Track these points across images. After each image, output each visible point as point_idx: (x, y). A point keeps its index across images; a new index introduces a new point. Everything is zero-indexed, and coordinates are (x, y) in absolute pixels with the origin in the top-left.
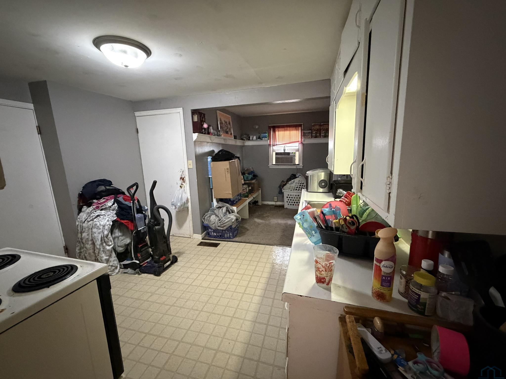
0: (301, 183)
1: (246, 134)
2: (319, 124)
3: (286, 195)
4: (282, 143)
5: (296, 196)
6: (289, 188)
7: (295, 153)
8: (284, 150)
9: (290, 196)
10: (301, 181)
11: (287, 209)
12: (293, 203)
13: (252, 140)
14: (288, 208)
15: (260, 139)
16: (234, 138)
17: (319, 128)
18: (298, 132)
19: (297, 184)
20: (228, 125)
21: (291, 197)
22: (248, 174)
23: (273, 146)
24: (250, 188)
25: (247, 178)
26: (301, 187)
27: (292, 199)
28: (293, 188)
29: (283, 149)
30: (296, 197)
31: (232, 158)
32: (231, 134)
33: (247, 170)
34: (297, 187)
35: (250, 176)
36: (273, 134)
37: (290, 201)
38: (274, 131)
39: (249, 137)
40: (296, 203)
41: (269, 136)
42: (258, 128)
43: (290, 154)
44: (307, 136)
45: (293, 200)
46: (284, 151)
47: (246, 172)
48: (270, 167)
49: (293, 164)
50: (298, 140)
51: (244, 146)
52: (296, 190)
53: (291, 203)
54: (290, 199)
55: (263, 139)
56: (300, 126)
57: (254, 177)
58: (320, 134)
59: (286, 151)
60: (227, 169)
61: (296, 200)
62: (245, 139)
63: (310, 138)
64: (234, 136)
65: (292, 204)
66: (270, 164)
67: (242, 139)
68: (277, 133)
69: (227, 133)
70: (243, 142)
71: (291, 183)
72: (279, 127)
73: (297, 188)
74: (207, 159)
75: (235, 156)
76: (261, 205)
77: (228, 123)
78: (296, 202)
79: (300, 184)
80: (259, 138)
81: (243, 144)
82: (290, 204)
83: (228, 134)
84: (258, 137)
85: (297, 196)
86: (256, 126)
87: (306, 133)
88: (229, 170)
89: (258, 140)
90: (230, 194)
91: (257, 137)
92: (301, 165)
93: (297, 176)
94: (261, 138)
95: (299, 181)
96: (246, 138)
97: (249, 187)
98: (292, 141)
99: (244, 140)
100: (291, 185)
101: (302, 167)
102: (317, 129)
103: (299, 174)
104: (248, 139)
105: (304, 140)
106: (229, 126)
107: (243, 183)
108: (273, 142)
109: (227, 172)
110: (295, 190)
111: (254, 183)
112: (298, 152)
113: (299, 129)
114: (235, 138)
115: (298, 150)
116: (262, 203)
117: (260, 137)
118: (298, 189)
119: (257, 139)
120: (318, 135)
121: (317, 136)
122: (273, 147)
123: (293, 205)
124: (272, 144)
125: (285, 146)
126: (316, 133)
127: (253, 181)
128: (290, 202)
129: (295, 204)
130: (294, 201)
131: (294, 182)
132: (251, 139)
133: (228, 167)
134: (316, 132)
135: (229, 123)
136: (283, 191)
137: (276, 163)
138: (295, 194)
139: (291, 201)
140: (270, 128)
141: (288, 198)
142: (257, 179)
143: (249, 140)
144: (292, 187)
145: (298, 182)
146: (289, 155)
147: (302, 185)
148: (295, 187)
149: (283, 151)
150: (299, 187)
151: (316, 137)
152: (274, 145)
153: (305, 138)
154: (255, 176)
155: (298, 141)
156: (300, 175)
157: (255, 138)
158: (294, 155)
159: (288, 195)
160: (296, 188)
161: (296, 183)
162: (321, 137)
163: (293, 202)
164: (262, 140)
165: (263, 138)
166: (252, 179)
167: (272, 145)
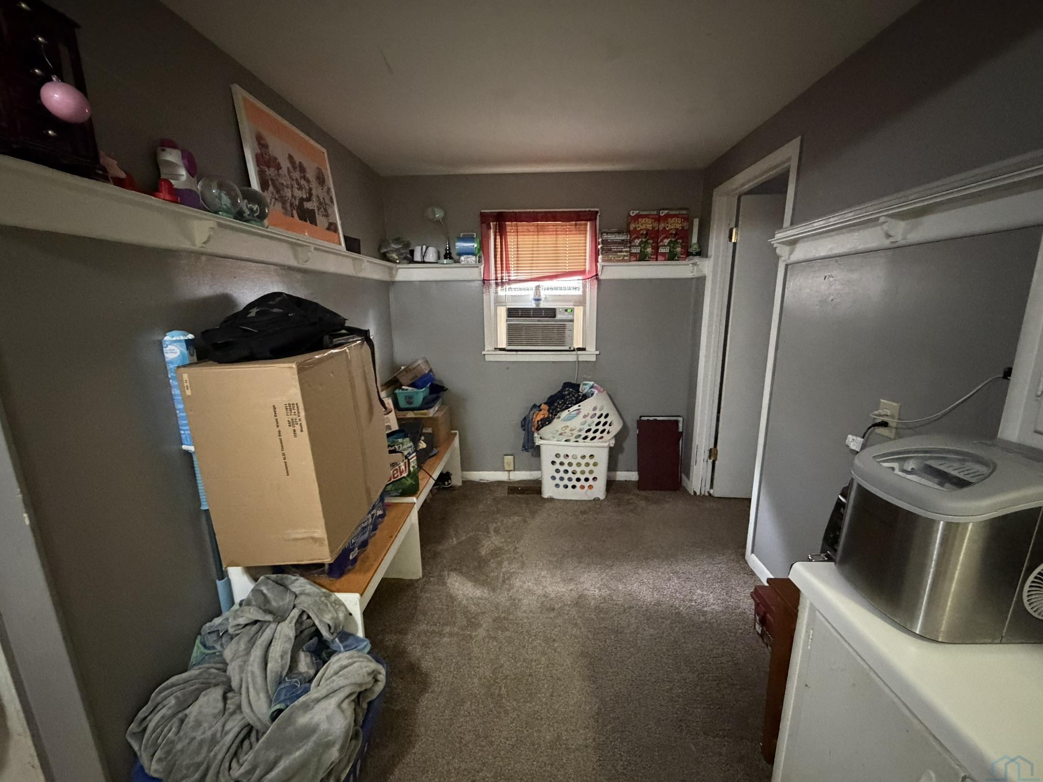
0: (602, 415)
1: (397, 240)
2: (652, 213)
3: (547, 455)
4: (529, 277)
5: (583, 457)
6: (561, 434)
7: (572, 310)
8: (538, 300)
9: (562, 459)
10: (599, 407)
11: (551, 499)
12: (574, 482)
13: (424, 262)
14: (556, 497)
15: (451, 258)
16: (349, 248)
17: (653, 228)
18: (581, 237)
19: (589, 419)
20: (314, 184)
21: (566, 461)
22: (412, 385)
23: (497, 284)
24: (423, 445)
25: (409, 399)
26: (601, 428)
27: (570, 469)
28: (576, 433)
29: (531, 294)
30: (583, 462)
31: (326, 338)
32: (332, 227)
33: (407, 370)
34: (589, 430)
35: (420, 395)
36: (498, 243)
37: (562, 474)
38: (501, 232)
39: (412, 252)
40: (582, 482)
41: (483, 247)
42: (444, 219)
43: (558, 312)
44: (616, 252)
45: (574, 473)
46: (537, 305)
47: (403, 380)
48: (488, 358)
49: (567, 348)
50: (581, 268)
51: (392, 283)
52: (586, 438)
53: (566, 482)
54: (562, 469)
55: (462, 258)
56: (591, 217)
57: (434, 396)
58: (656, 248)
59: (543, 305)
60: (290, 407)
61: (583, 472)
62: (395, 256)
63: (623, 260)
64: (346, 238)
65: (570, 486)
66: (488, 347)
67: (384, 257)
68: (511, 239)
69: (307, 216)
70: (391, 269)
71: (570, 418)
72: (517, 218)
73: (588, 434)
74: (160, 345)
75: (347, 324)
76: (460, 484)
77: (311, 175)
78: (583, 477)
79: (599, 418)
80: (448, 256)
81: (391, 275)
82: (562, 484)
83: (313, 222)
84: (443, 253)
85: (587, 460)
86: (436, 210)
87: (614, 243)
88: (302, 414)
89: (445, 261)
90: (315, 540)
91: (439, 253)
92: (592, 349)
93: (584, 389)
94: (454, 255)
95: (595, 409)
96: (399, 255)
97: (415, 442)
98: (562, 269)
99: (393, 261)
100: (568, 423)
101: (593, 359)
102: (648, 230)
103: (592, 383)
104: (406, 258)
105: (603, 266)
106: (317, 191)
107: (395, 427)
108: (499, 272)
109: (291, 423)
110: (580, 440)
111: (433, 420)
112: (582, 308)
113: (586, 230)
114: (353, 245)
115: (581, 302)
116: (462, 477)
117: (450, 253)
118: (591, 435)
119: (439, 258)
120: (649, 250)
121: (646, 255)
122: (499, 288)
123: (574, 487)
124: (493, 277)
125: (538, 287)
126: (644, 245)
127: (431, 412)
128: (562, 479)
129: (578, 484)
130: (578, 475)
131: (578, 414)
132: (418, 257)
133: (294, 393)
134: (641, 242)
135: (321, 180)
136: (538, 442)
137: (509, 344)
138: (579, 452)
139: (566, 476)
140: (485, 219)
141: (557, 466)
142: (443, 404)
143: (412, 261)
144: (572, 430)
145: (592, 413)
146: (555, 316)
147: (603, 420)
148: (580, 430)
149: (532, 305)
150: (594, 428)
151: (642, 257)
152: (503, 283)
153: (610, 260)
154: (437, 390)
155: (582, 272)
156: (592, 387)
157: (431, 255)
158: (570, 317)
159: (557, 456)
160: (584, 434)
161: (585, 416)
162: (659, 258)
163: (574, 477)
164: (458, 262)
165: (460, 254)
166: (427, 404)
167: (493, 282)
